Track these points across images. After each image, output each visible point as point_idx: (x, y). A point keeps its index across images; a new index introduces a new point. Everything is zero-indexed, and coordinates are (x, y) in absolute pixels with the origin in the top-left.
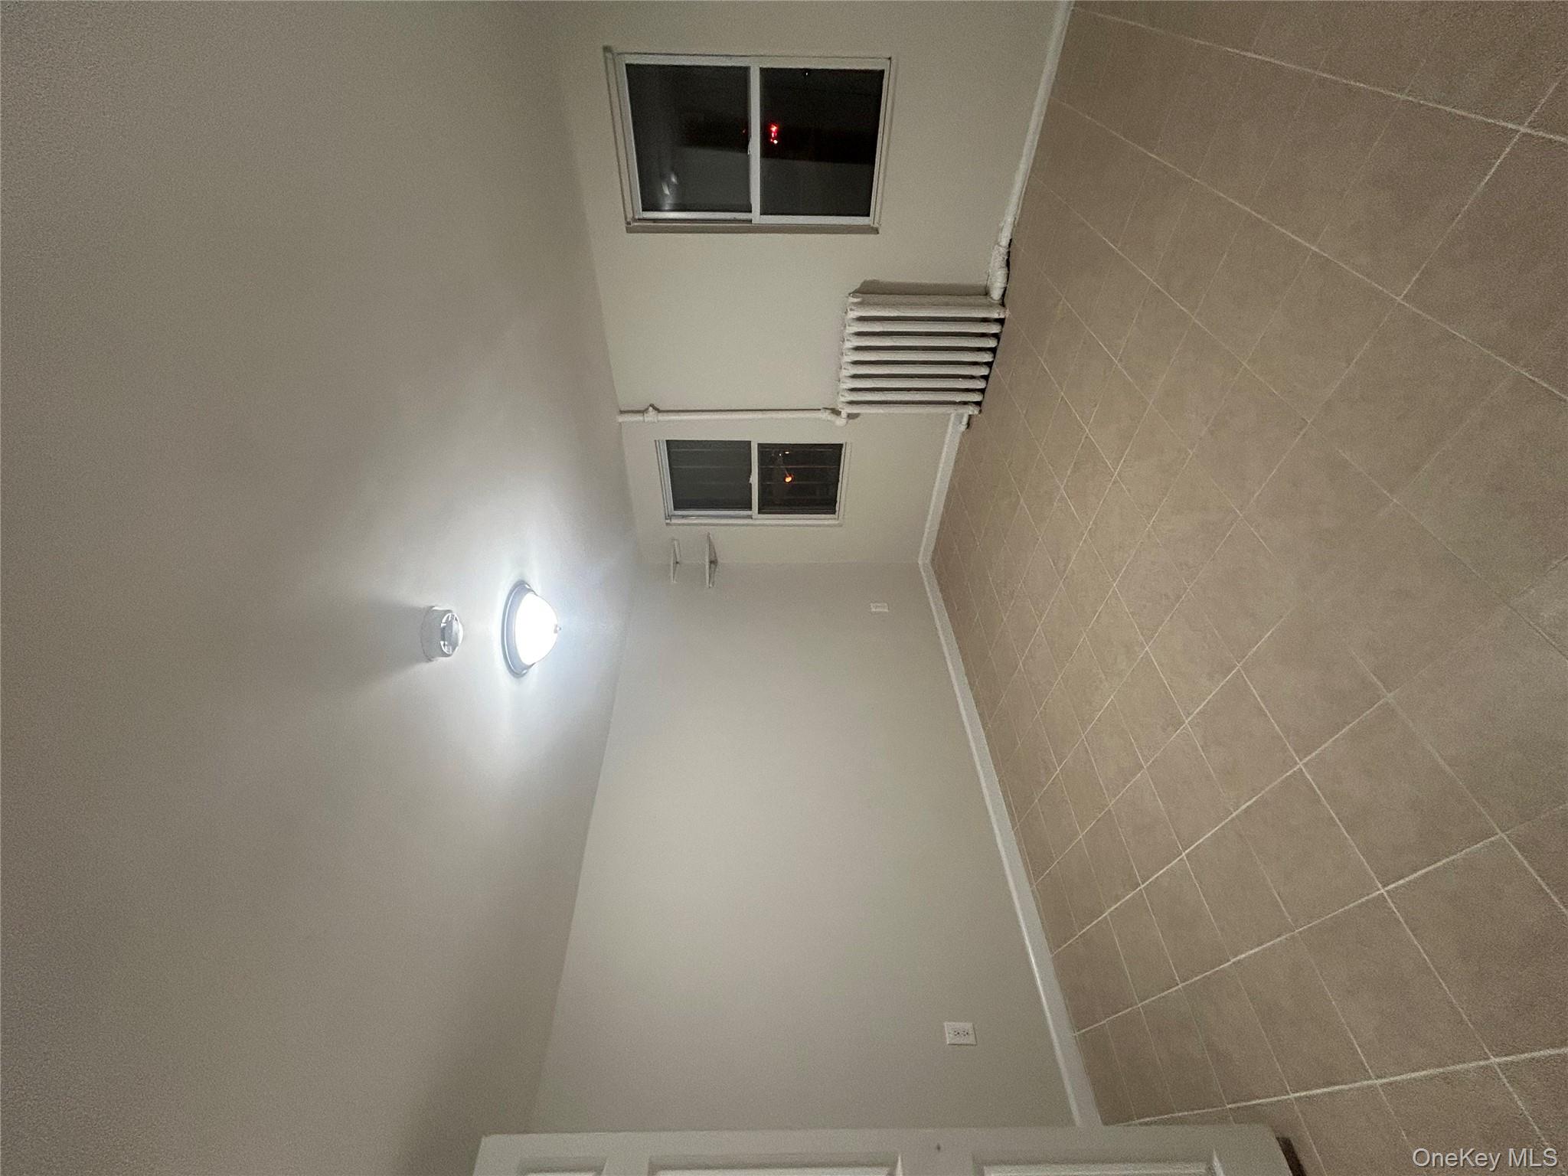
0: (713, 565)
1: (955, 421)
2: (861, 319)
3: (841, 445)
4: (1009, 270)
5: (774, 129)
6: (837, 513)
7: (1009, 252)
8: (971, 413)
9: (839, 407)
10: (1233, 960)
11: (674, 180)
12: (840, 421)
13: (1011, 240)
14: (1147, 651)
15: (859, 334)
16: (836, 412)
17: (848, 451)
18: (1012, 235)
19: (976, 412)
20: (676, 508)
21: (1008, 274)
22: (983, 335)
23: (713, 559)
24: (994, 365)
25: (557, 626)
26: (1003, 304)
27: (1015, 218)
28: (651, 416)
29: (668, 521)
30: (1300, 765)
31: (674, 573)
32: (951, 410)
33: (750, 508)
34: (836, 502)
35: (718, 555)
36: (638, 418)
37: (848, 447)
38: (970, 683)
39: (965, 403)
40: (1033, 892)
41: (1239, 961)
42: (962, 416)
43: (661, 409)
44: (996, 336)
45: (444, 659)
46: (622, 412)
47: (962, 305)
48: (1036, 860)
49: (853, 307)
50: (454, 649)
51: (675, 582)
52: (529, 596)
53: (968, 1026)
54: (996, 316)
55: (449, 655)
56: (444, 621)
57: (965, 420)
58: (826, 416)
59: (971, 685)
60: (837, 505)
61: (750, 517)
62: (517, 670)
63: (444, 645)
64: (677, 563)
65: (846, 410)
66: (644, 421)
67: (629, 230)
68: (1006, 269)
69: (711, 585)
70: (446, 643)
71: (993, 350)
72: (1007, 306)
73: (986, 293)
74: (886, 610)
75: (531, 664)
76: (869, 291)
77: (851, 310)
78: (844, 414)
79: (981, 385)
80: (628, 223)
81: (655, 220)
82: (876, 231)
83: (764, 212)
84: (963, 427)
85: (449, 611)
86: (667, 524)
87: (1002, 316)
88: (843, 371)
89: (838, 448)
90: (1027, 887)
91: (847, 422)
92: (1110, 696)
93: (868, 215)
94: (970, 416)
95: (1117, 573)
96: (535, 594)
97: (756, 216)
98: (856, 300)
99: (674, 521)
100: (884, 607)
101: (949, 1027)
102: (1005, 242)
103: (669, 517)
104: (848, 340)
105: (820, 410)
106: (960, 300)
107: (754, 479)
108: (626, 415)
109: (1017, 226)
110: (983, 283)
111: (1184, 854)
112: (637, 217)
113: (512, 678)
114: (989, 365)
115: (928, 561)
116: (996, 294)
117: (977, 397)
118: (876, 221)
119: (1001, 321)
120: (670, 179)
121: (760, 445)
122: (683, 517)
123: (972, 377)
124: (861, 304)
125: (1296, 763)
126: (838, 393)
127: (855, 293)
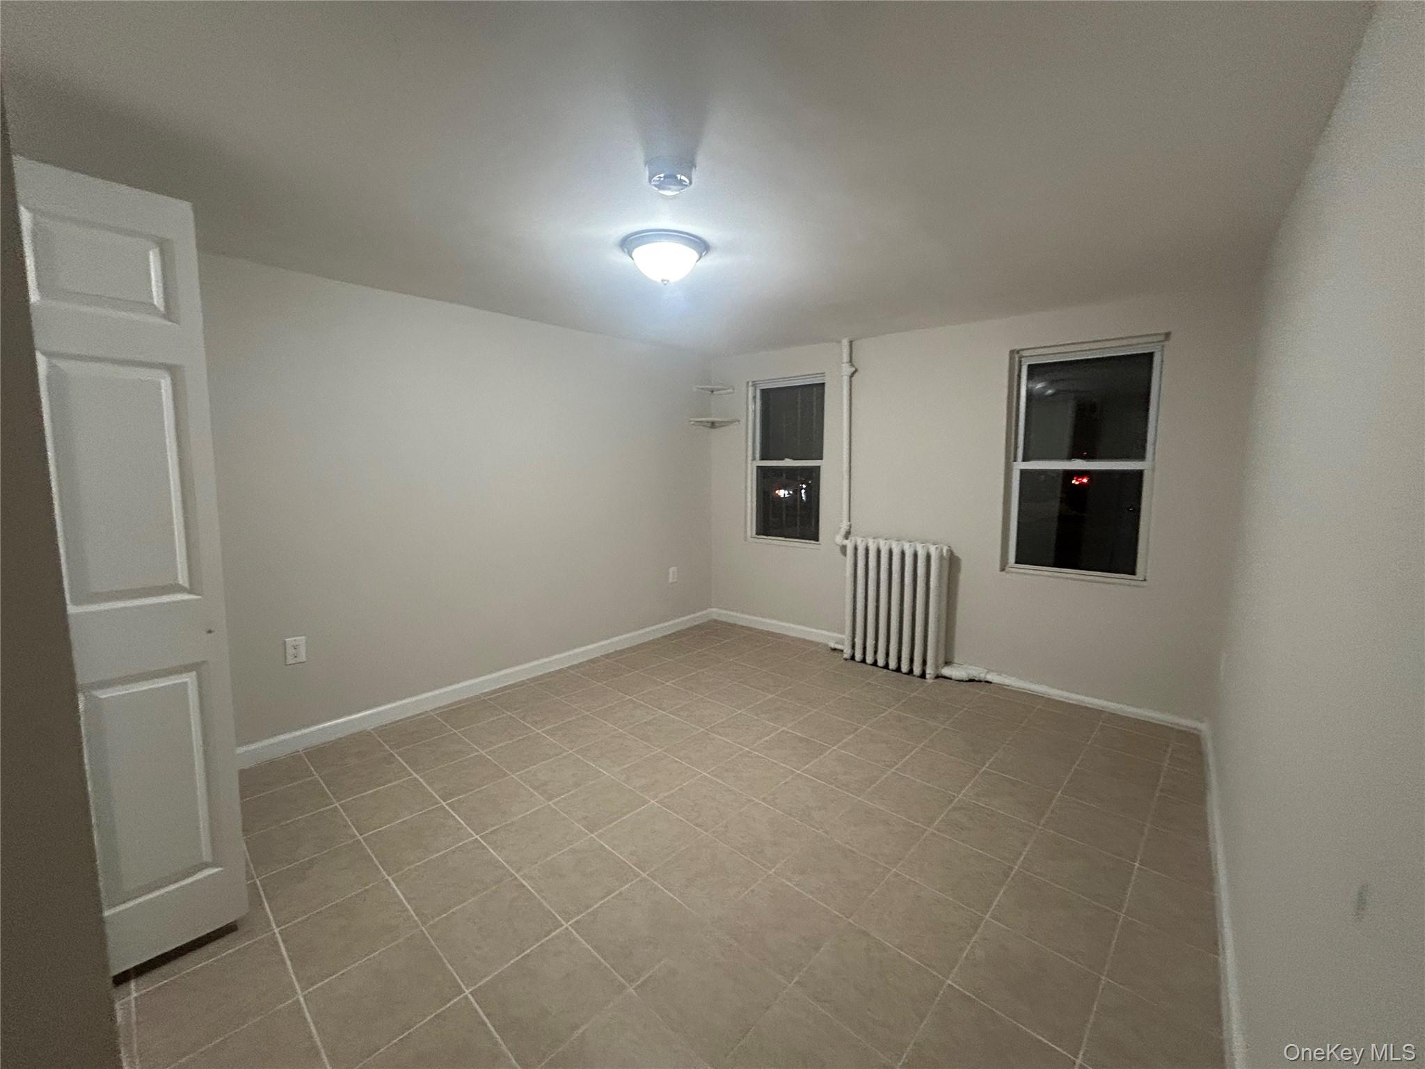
0: (709, 425)
1: (838, 638)
2: (928, 557)
3: (817, 540)
4: (966, 681)
5: (1085, 480)
6: (757, 536)
7: (980, 681)
8: (845, 651)
9: (852, 538)
10: (390, 879)
11: (1050, 392)
12: (839, 539)
13: (991, 683)
14: (649, 801)
15: (915, 556)
16: (847, 535)
17: (811, 546)
18: (994, 683)
19: (846, 656)
20: (763, 391)
21: (962, 681)
22: (912, 661)
23: (717, 425)
24: (885, 671)
25: (668, 281)
26: (938, 677)
27: (1008, 686)
28: (847, 370)
29: (750, 384)
30: (566, 925)
31: (702, 389)
32: (846, 636)
33: (763, 458)
34: (767, 535)
35: (722, 429)
36: (846, 358)
37: (815, 546)
38: (608, 655)
39: (853, 647)
40: (426, 712)
41: (389, 884)
42: (843, 644)
43: (853, 378)
44: (911, 672)
45: (647, 177)
46: (851, 343)
47: (938, 642)
48: (455, 713)
49: (939, 549)
50: (655, 186)
51: (695, 390)
52: (696, 256)
53: (303, 657)
54: (928, 671)
55: (650, 181)
56: (683, 178)
57: (839, 647)
58: (844, 527)
59: (607, 656)
60: (765, 537)
61: (754, 459)
62: (628, 244)
63: (660, 177)
64: (712, 392)
65: (849, 545)
66: (843, 363)
67: (1012, 352)
68: (967, 679)
69: (692, 423)
70: (662, 179)
71: (898, 669)
72: (936, 681)
73: (948, 663)
74: (671, 580)
75: (633, 256)
76: (952, 563)
77: (937, 548)
78: (846, 542)
79: (869, 659)
80: (1018, 352)
81: (1019, 376)
82: (1003, 569)
83: (1023, 472)
84: (833, 645)
85: (691, 183)
86: (748, 383)
87: (928, 676)
88: (884, 542)
89: (815, 537)
90: (430, 707)
91: (838, 545)
92: (609, 772)
93: (1016, 562)
94: (842, 651)
95: (715, 776)
96: (697, 261)
97: (1020, 465)
98: (945, 551)
99: (751, 389)
100: (674, 578)
101: (301, 640)
102: (989, 677)
103: (755, 385)
104: (910, 545)
105: (850, 521)
106: (942, 641)
107: (788, 463)
108: (848, 347)
109: (1001, 687)
110: (956, 660)
111: (477, 837)
112: (1023, 359)
113: (621, 237)
114: (886, 666)
115: (714, 617)
116: (946, 671)
117: (858, 656)
118: (1013, 570)
119: (923, 676)
120: (1049, 389)
121: (819, 467)
122: (754, 397)
123: (876, 652)
124: (941, 557)
125: (567, 922)
126: (864, 537)
127: (951, 552)
